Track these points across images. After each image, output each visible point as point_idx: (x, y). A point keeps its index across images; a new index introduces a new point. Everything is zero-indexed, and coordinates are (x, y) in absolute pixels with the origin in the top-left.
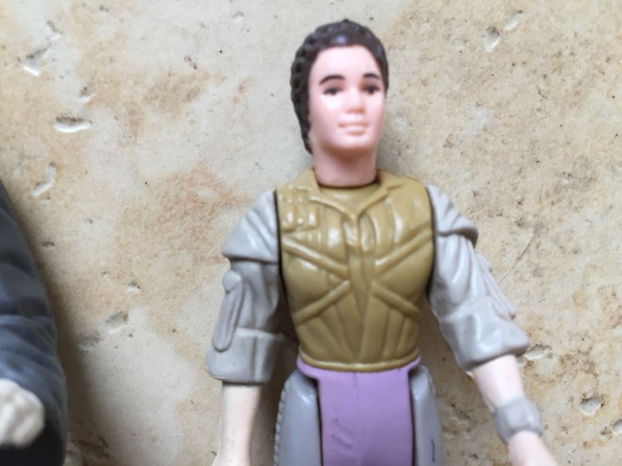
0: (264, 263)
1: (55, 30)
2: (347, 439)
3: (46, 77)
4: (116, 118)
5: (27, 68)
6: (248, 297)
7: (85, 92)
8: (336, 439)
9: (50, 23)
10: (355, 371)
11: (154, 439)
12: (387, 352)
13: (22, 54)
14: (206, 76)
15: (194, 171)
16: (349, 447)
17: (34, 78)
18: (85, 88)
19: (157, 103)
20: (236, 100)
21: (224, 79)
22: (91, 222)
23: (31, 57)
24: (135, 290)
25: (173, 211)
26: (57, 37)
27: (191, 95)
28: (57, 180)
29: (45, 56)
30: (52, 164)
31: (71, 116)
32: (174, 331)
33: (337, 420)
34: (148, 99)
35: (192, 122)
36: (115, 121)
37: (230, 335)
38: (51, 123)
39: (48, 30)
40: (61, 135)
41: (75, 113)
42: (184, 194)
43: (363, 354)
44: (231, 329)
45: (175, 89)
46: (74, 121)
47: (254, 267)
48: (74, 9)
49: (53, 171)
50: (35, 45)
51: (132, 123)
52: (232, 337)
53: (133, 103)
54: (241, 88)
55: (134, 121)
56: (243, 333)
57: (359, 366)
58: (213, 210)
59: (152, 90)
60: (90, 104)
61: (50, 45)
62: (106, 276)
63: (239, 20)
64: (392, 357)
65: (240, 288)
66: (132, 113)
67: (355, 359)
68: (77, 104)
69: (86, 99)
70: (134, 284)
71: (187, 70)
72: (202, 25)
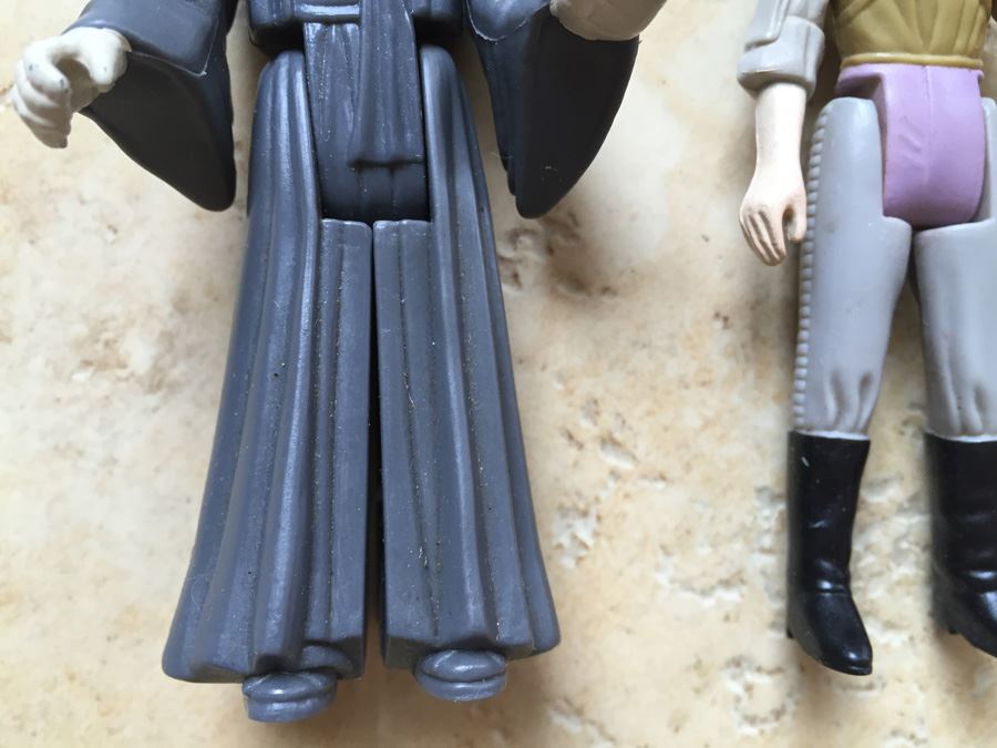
2: (917, 143)
8: (903, 139)
10: (923, 64)
11: (634, 218)
12: (959, 44)
16: (917, 150)
32: (664, 82)
33: (905, 117)
37: (779, 23)
43: (935, 41)
44: (781, 17)
56: (794, 22)
57: (928, 58)
64: (963, 53)
67: (926, 50)
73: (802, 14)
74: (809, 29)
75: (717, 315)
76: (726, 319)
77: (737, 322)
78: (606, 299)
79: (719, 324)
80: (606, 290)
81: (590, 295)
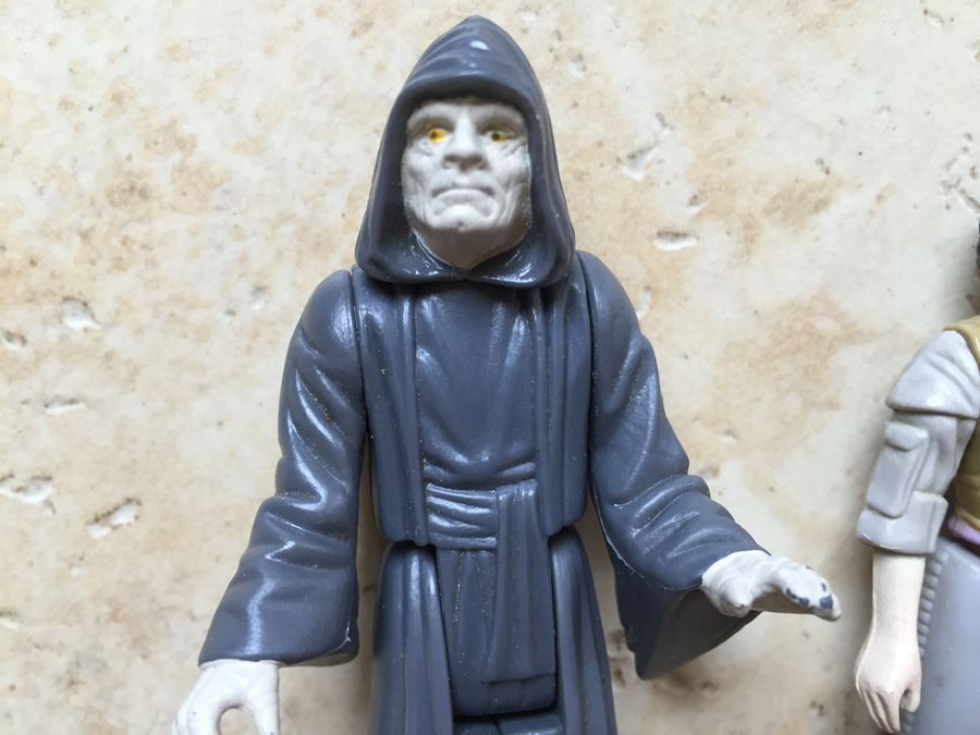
0: (961, 418)
1: (663, 124)
3: (649, 183)
4: (728, 233)
5: (625, 170)
6: (934, 455)
7: (694, 201)
9: (660, 117)
13: (622, 153)
14: (840, 183)
15: (814, 298)
17: (635, 183)
18: (695, 197)
19: (778, 215)
20: (872, 213)
21: (860, 186)
22: (686, 357)
23: (632, 157)
24: (729, 440)
25: (784, 346)
26: (666, 132)
27: (821, 205)
28: (651, 308)
29: (649, 157)
30: (648, 288)
31: (675, 231)
32: (772, 489)
34: (768, 211)
35: (817, 239)
36: (726, 236)
37: (906, 500)
38: (650, 239)
39: (656, 124)
40: (661, 253)
41: (680, 228)
42: (799, 326)
45: (802, 197)
46: (677, 236)
47: (951, 423)
48: (690, 98)
49: (648, 296)
50: (639, 142)
51: (746, 238)
52: (908, 503)
53: (750, 215)
54: (879, 198)
55: (749, 235)
56: (921, 498)
58: (831, 346)
59: (775, 198)
60: (700, 215)
61: (657, 143)
62: (698, 423)
63: (885, 115)
65: (926, 446)
66: (748, 227)
68: (681, 216)
69: (695, 210)
70: (729, 433)
71: (817, 175)
72: (841, 122)
73: (929, 489)
74: (935, 506)
75: (813, 704)
76: (821, 707)
77: (832, 710)
78: (706, 693)
79: (814, 713)
80: (707, 685)
81: (691, 689)
